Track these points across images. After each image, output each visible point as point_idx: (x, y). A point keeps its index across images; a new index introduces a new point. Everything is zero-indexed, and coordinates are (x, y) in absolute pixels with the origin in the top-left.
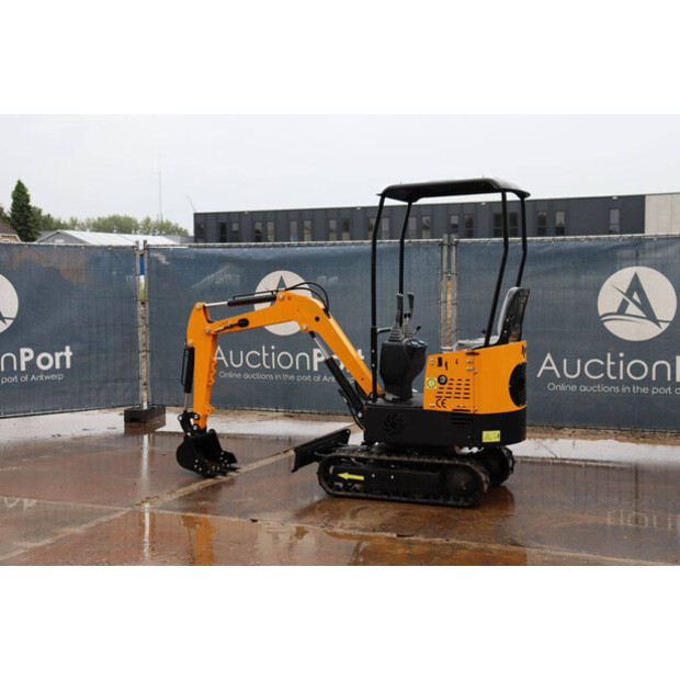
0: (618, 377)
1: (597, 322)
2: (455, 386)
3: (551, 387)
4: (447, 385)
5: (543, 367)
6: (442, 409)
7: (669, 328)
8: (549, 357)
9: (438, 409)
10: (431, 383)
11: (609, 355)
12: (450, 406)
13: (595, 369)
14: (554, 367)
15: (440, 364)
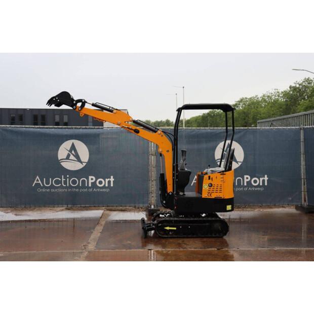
0: (67, 185)
1: (58, 162)
2: (216, 188)
3: (39, 190)
4: (212, 187)
5: (35, 182)
6: (210, 197)
7: (86, 165)
8: (38, 177)
9: (208, 197)
10: (205, 187)
11: (63, 176)
12: (213, 196)
13: (57, 182)
14: (40, 182)
15: (209, 179)
